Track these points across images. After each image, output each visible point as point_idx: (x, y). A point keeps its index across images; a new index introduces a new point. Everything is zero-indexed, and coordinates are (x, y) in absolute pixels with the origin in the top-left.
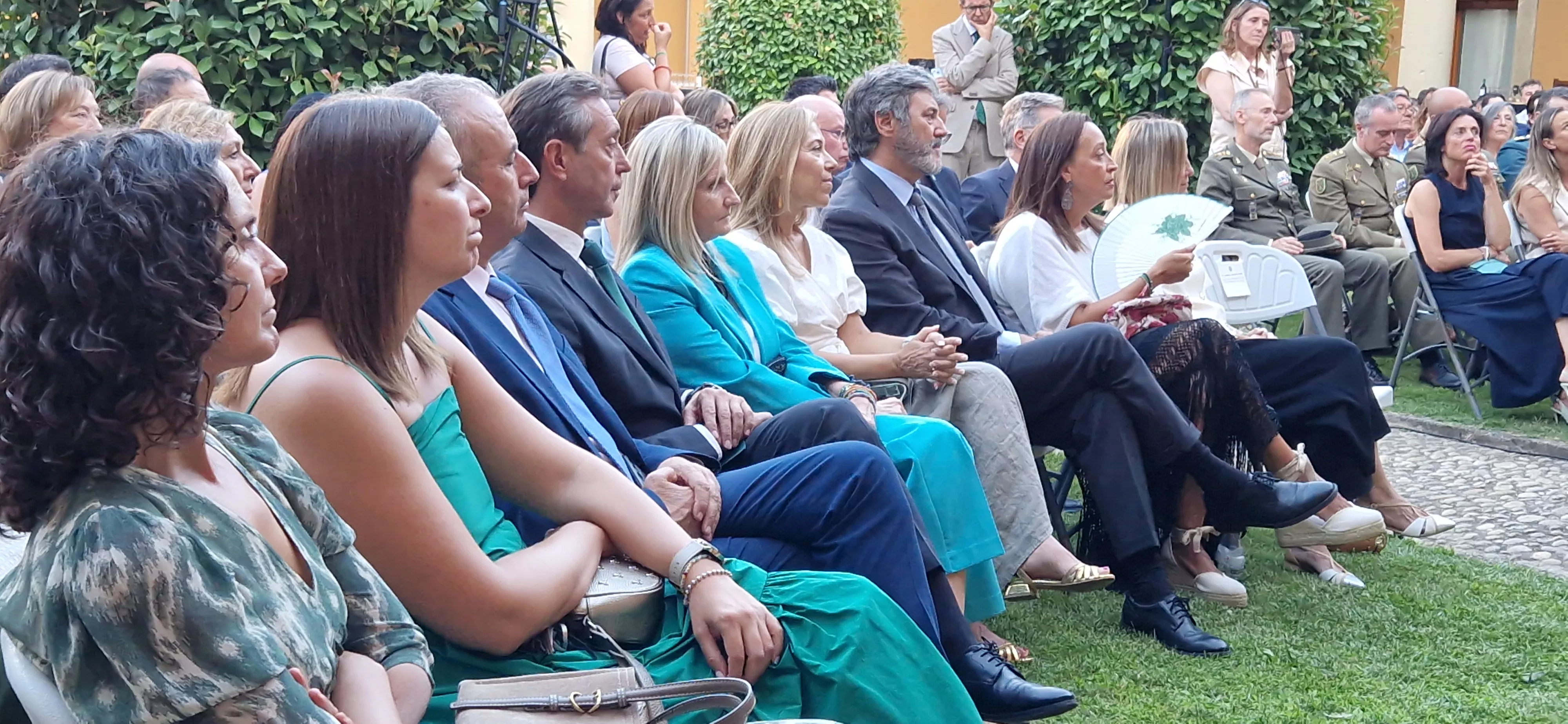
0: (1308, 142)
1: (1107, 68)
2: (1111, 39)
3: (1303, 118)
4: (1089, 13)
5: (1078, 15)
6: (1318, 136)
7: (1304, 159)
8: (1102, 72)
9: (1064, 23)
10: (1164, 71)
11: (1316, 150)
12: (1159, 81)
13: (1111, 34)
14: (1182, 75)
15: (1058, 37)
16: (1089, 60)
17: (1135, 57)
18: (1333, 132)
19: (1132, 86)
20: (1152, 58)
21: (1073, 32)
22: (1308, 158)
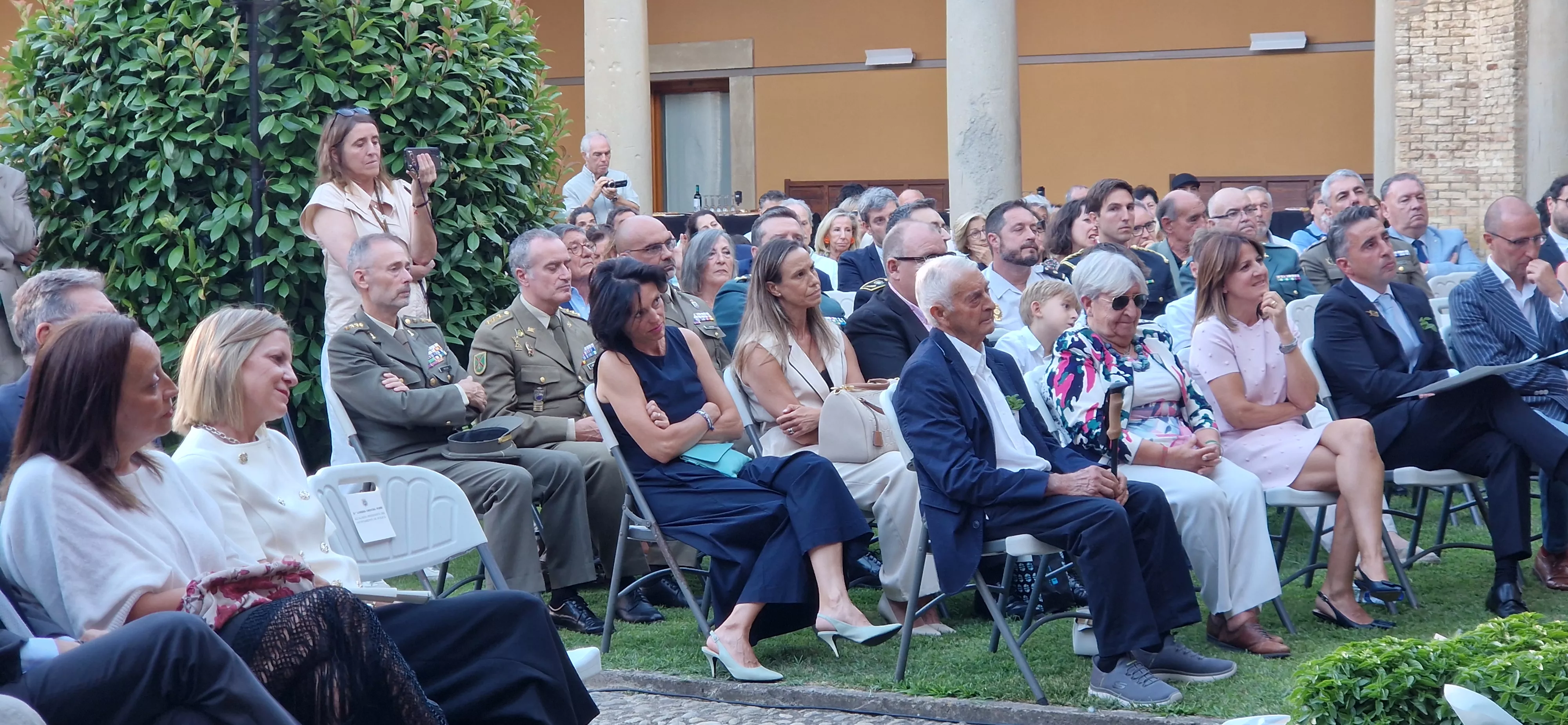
0: (467, 299)
1: (176, 214)
2: (177, 173)
3: (457, 268)
4: (142, 138)
5: (125, 141)
6: (478, 290)
7: (464, 324)
8: (167, 220)
9: (104, 156)
10: (258, 216)
11: (478, 308)
12: (252, 228)
13: (176, 166)
14: (284, 218)
15: (99, 173)
16: (148, 202)
17: (213, 196)
18: (497, 284)
19: (214, 237)
20: (239, 196)
21: (121, 164)
22: (468, 322)
